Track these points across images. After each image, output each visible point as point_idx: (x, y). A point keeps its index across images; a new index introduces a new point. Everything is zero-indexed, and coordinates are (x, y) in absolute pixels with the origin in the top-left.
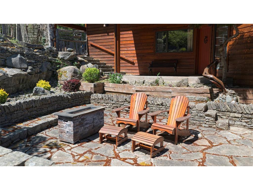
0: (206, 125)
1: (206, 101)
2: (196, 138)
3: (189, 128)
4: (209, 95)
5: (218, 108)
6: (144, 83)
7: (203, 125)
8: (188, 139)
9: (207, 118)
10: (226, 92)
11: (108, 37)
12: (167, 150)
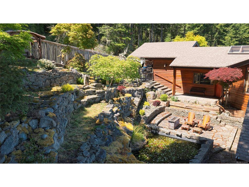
0: (216, 124)
1: (217, 115)
2: (212, 129)
3: (210, 125)
4: (219, 111)
5: (221, 118)
6: (189, 102)
7: (215, 124)
8: (210, 129)
9: (217, 122)
10: (225, 112)
11: (166, 72)
12: (203, 133)
